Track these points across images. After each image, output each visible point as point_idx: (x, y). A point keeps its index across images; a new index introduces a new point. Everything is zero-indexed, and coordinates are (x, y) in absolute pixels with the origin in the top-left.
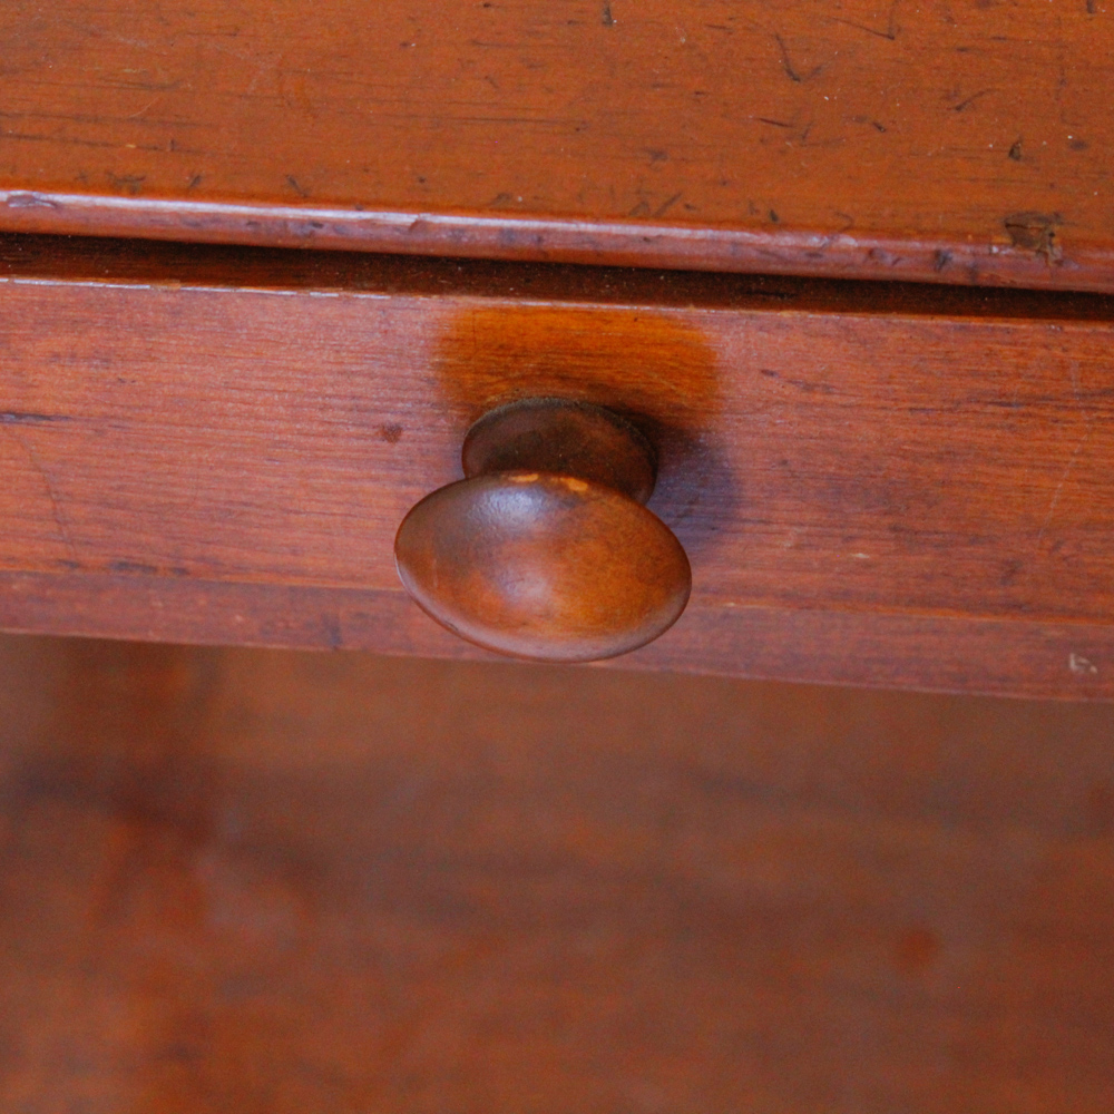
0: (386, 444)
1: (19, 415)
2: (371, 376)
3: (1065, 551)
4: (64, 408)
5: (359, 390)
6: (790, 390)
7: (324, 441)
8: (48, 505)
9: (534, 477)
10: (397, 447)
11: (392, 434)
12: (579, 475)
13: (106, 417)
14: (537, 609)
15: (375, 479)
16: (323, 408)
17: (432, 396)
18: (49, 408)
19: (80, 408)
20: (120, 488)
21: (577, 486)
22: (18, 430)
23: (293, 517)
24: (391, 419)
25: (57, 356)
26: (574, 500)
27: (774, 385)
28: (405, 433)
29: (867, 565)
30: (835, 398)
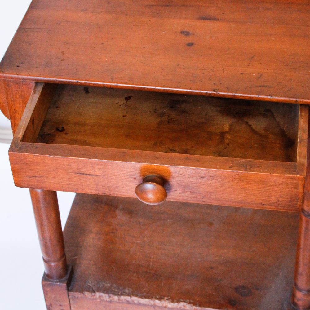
0: (134, 180)
1: (94, 175)
2: (133, 172)
3: (209, 195)
4: (99, 175)
5: (132, 173)
6: (179, 175)
7: (128, 179)
8: (96, 186)
9: (150, 183)
10: (136, 180)
11: (135, 179)
12: (156, 183)
13: (103, 176)
14: (150, 198)
15: (133, 184)
16: (128, 175)
17: (140, 174)
18: (97, 175)
19: (101, 174)
20: (104, 184)
21: (155, 184)
22: (93, 177)
23: (123, 188)
24: (135, 177)
25: (99, 168)
26: (155, 185)
27: (177, 174)
28: (136, 179)
29: (187, 196)
30: (184, 176)
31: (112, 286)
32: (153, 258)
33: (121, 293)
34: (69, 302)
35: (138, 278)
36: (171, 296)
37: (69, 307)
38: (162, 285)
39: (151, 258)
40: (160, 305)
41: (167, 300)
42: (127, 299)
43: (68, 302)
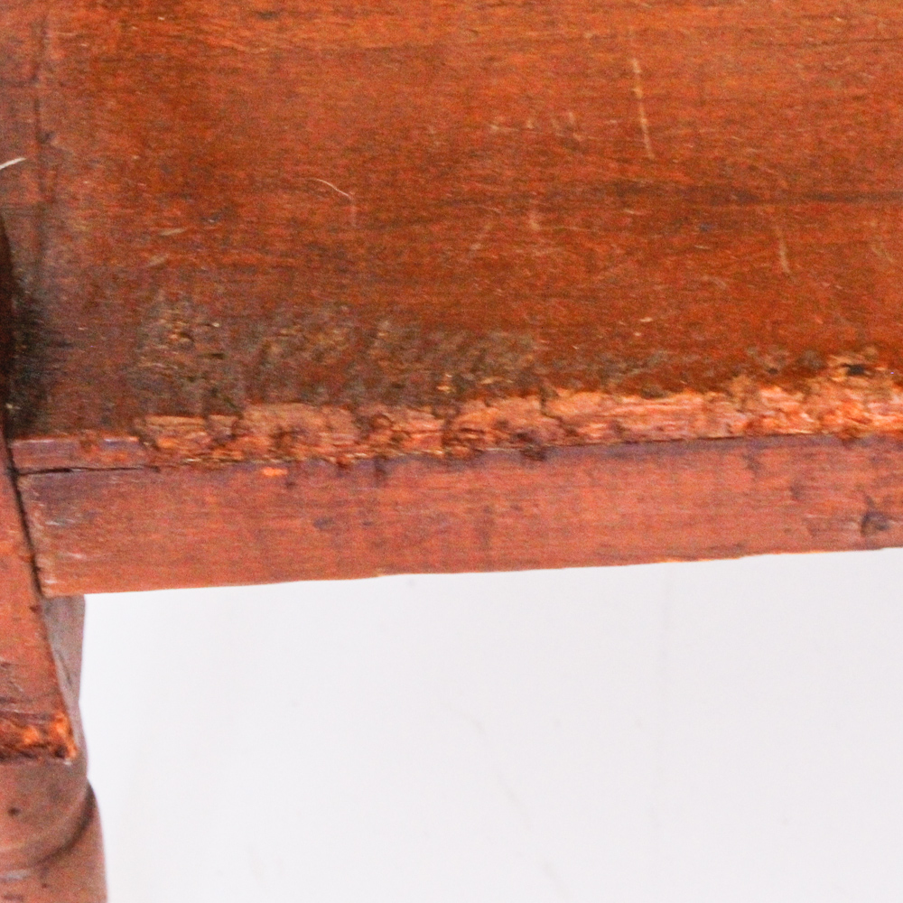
31: (365, 339)
32: (648, 75)
33: (458, 381)
34: (25, 525)
35: (567, 239)
36: (878, 344)
37: (27, 573)
38: (784, 263)
39: (626, 74)
40: (805, 423)
41: (855, 371)
42: (520, 422)
43: (15, 534)
